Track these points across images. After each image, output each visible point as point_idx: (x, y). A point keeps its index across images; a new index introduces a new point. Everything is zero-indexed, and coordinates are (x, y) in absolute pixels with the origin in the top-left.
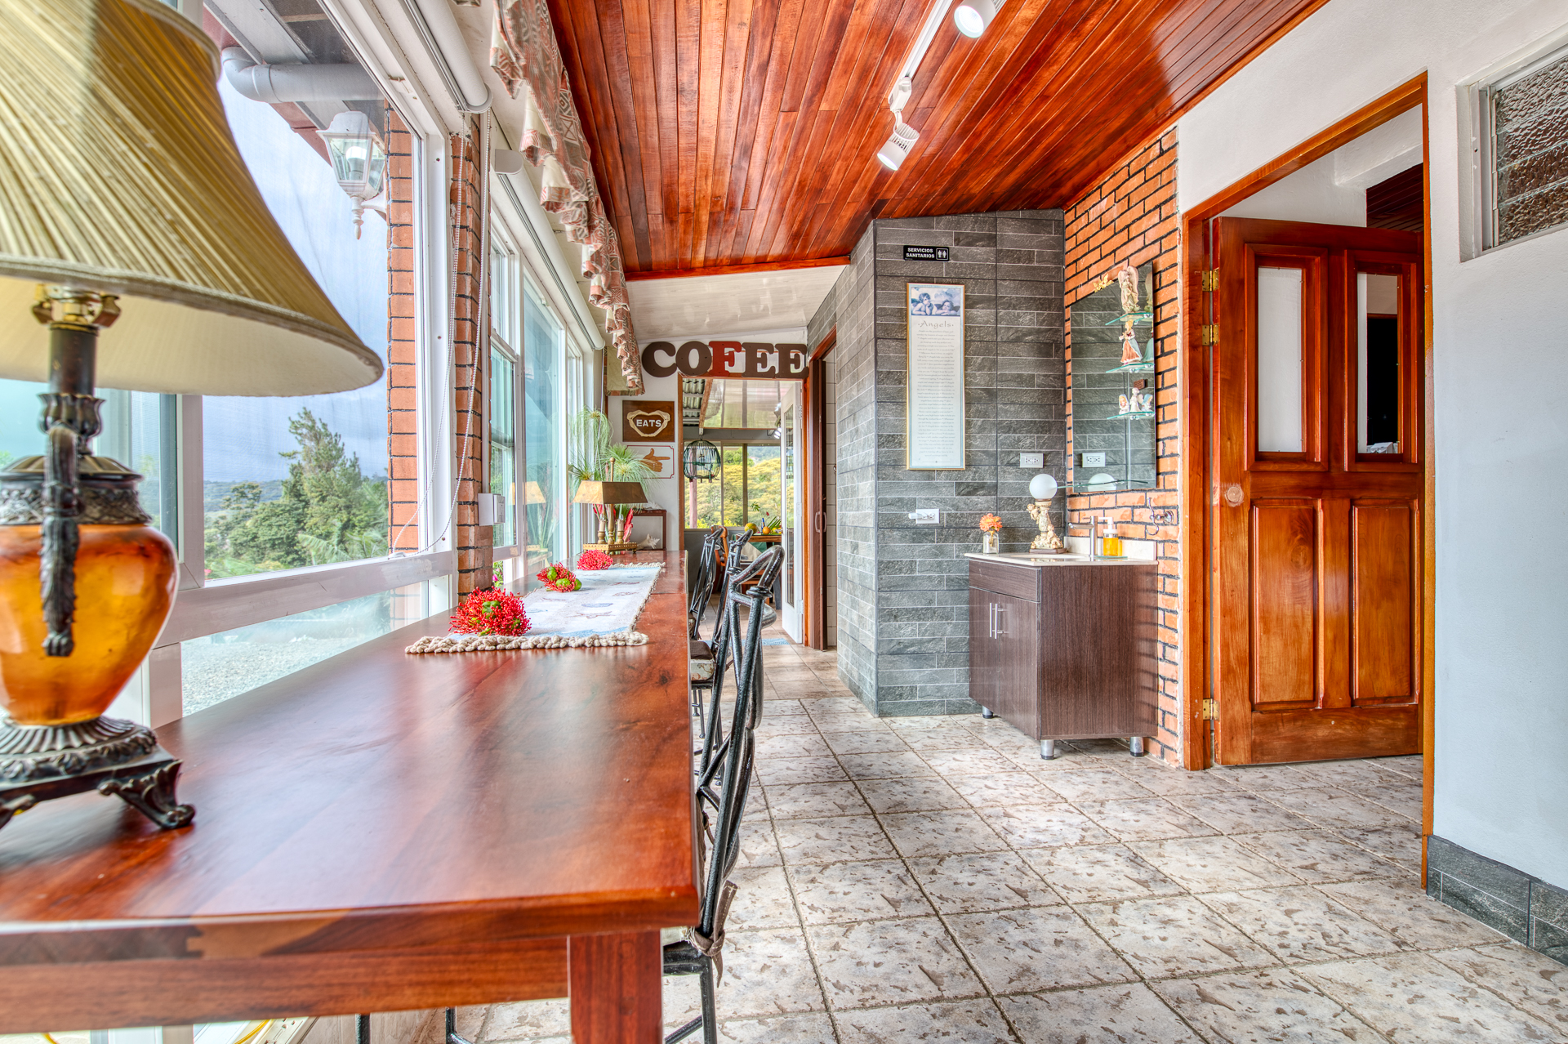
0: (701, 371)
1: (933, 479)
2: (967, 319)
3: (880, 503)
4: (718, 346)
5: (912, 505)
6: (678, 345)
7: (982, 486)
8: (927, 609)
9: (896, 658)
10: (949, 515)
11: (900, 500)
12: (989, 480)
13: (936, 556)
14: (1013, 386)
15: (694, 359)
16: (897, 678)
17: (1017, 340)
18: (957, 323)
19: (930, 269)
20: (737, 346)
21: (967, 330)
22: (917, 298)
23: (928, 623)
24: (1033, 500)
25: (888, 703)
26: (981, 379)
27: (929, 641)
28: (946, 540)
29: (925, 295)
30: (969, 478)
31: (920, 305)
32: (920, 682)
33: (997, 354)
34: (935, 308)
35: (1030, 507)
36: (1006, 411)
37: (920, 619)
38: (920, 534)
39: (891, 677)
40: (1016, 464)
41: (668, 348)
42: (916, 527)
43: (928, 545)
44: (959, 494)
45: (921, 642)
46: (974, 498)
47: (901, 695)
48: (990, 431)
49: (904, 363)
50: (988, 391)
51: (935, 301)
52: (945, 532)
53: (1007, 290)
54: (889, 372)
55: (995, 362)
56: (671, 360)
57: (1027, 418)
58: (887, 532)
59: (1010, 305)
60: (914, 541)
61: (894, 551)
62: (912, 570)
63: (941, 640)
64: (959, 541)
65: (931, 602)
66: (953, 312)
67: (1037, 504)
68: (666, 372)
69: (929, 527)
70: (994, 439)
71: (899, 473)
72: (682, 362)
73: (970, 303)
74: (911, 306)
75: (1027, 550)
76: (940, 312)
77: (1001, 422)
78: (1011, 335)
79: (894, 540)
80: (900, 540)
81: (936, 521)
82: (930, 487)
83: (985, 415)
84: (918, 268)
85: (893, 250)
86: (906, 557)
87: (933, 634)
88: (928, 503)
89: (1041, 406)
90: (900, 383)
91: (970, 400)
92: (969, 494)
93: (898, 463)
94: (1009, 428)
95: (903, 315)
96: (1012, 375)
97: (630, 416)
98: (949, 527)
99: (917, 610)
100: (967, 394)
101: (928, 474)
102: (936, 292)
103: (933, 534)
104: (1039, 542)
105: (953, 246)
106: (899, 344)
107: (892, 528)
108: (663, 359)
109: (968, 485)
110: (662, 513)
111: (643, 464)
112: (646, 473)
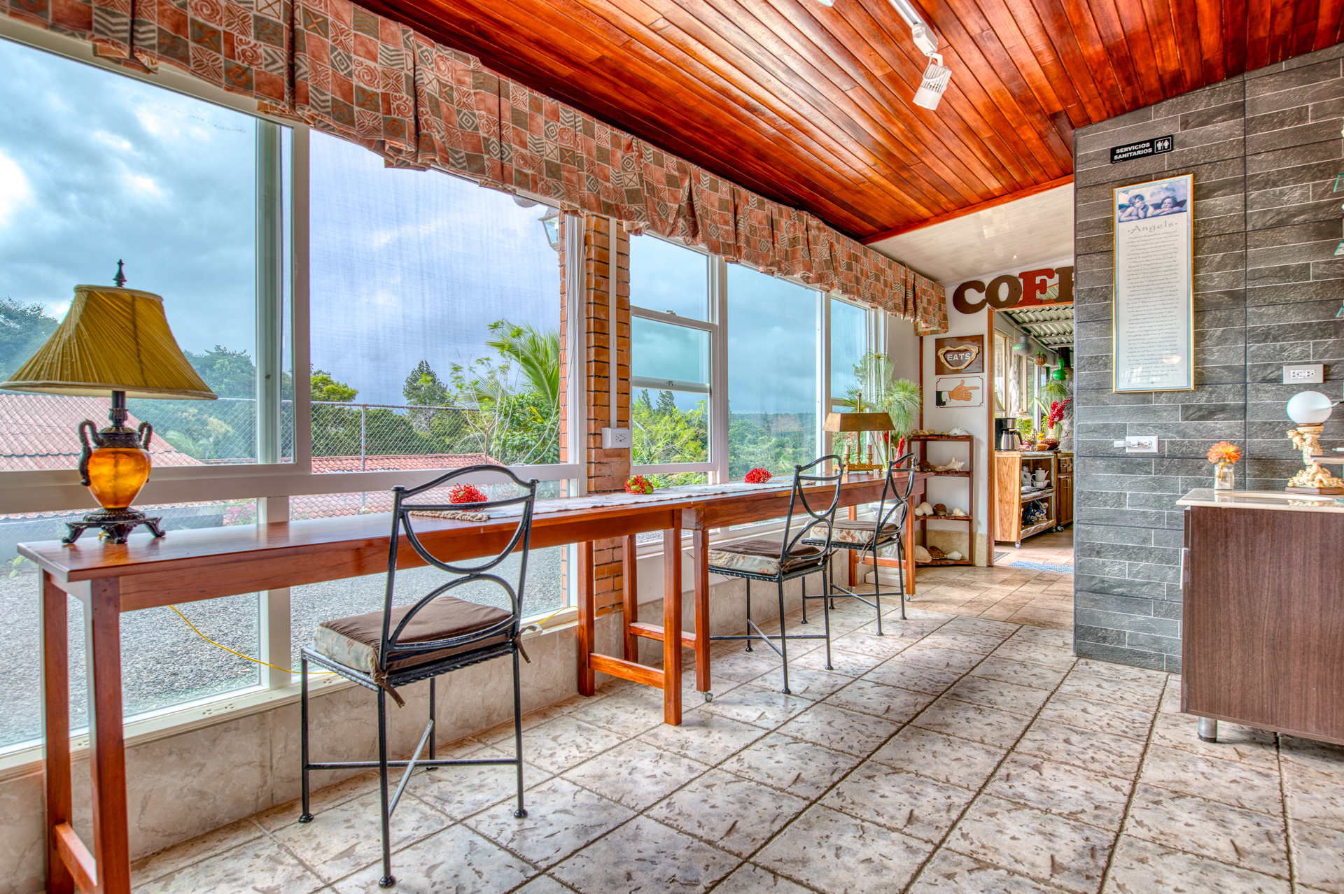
0: (1012, 301)
1: (1150, 402)
2: (1196, 212)
3: (1079, 429)
4: (1028, 276)
5: (1121, 432)
6: (987, 281)
7: (1222, 409)
8: (1141, 548)
9: (1099, 597)
10: (1172, 443)
11: (1105, 426)
12: (1233, 401)
13: (1154, 489)
14: (1273, 283)
15: (1004, 292)
16: (1099, 619)
17: (1280, 224)
18: (1182, 223)
19: (1148, 165)
20: (1049, 273)
21: (1196, 226)
22: (1126, 202)
23: (1142, 564)
24: (1295, 426)
25: (1088, 643)
26: (1219, 281)
27: (1143, 585)
28: (1167, 472)
29: (1136, 197)
30: (1202, 399)
31: (1129, 210)
32: (1130, 628)
33: (1246, 247)
34: (1151, 210)
35: (1290, 434)
36: (1261, 316)
37: (1130, 559)
38: (1131, 463)
39: (1091, 617)
40: (1278, 380)
41: (978, 286)
42: (1127, 456)
43: (1143, 477)
44: (1187, 419)
45: (1131, 584)
46: (1210, 423)
47: (1105, 639)
48: (1236, 342)
49: (1110, 277)
50: (1231, 294)
51: (1149, 200)
52: (1166, 462)
53: (1263, 165)
54: (1092, 290)
55: (1243, 257)
56: (982, 296)
57: (1296, 320)
58: (1087, 460)
59: (1268, 182)
60: (1123, 471)
61: (1095, 482)
62: (1121, 504)
63: (1159, 585)
64: (1187, 473)
65: (1145, 540)
66: (1176, 209)
67: (1300, 430)
68: (976, 308)
69: (1143, 456)
70: (1241, 351)
71: (1105, 397)
72: (992, 298)
73: (1199, 192)
74: (1118, 213)
75: (1281, 488)
76: (1158, 211)
77: (1253, 329)
78: (1269, 219)
79: (1097, 470)
80: (1105, 470)
81: (1154, 449)
82: (1145, 411)
83: (1228, 322)
84: (1130, 168)
85: (1097, 157)
86: (1113, 488)
87: (1149, 577)
88: (1142, 429)
89: (1321, 302)
90: (1106, 299)
91: (1201, 309)
92: (1202, 418)
93: (1102, 386)
94: (1266, 336)
95: (1109, 224)
96: (1271, 270)
97: (941, 352)
98: (1172, 457)
99: (1126, 548)
100: (1196, 300)
101: (1142, 396)
102: (1151, 191)
103: (1149, 464)
104: (1301, 479)
105: (1178, 132)
106: (1104, 257)
107: (1095, 456)
108: (973, 297)
109: (1200, 408)
110: (969, 438)
111: (951, 394)
112: (954, 402)
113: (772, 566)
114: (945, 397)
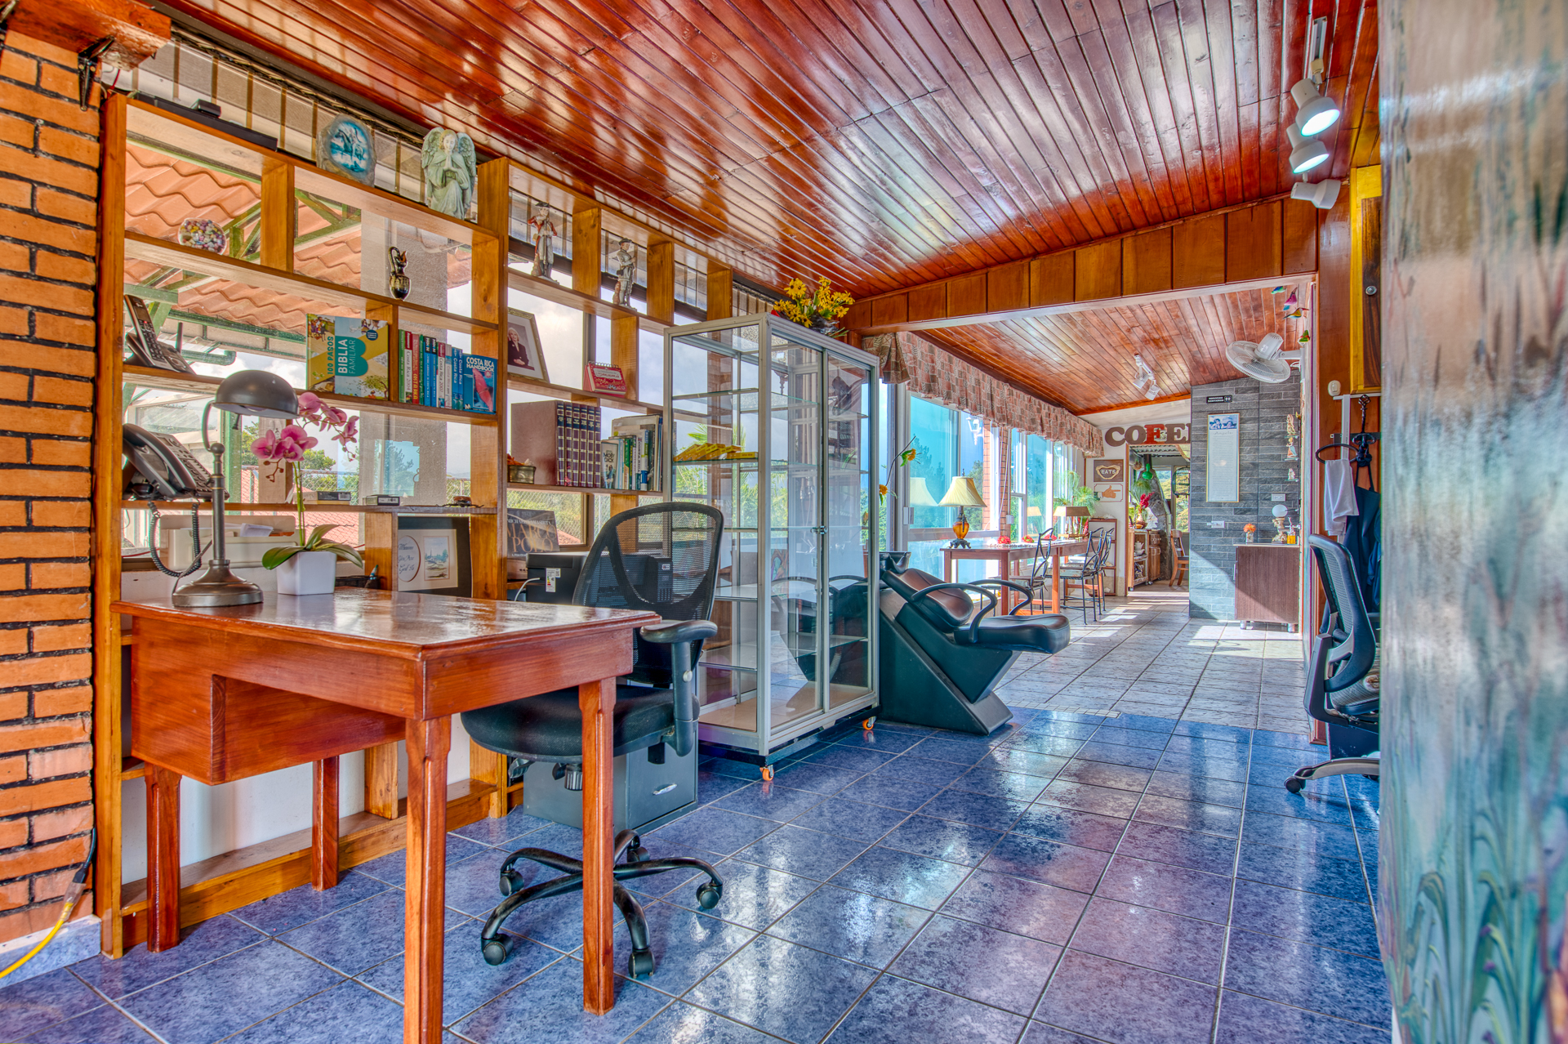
0: (1139, 441)
1: (1221, 507)
2: (1240, 429)
3: (1192, 518)
4: (1150, 428)
5: (1209, 519)
6: (1126, 429)
7: (1249, 510)
9: (1200, 591)
10: (1230, 524)
11: (1203, 516)
12: (1253, 507)
13: (1224, 543)
14: (1268, 461)
15: (1135, 435)
17: (1271, 438)
18: (1235, 432)
19: (1222, 407)
20: (1162, 427)
21: (1240, 434)
22: (1213, 422)
23: (1218, 576)
24: (1274, 518)
25: (1195, 612)
26: (1249, 458)
27: (1218, 584)
28: (1227, 536)
29: (1217, 420)
30: (1241, 506)
31: (1214, 425)
32: (1213, 603)
33: (1259, 446)
34: (1223, 426)
35: (1272, 520)
36: (1264, 473)
37: (1213, 573)
38: (1214, 533)
39: (1197, 600)
40: (1269, 499)
41: (1120, 430)
42: (1212, 530)
43: (1220, 538)
44: (1236, 514)
45: (1213, 584)
46: (1245, 516)
47: (1202, 609)
48: (1254, 483)
49: (1205, 452)
50: (1253, 464)
51: (1222, 422)
52: (1227, 532)
53: (1265, 413)
54: (1198, 457)
55: (1258, 449)
56: (1123, 437)
57: (1276, 476)
58: (1195, 531)
59: (1267, 420)
60: (1210, 536)
61: (1199, 541)
62: (1209, 550)
64: (1236, 537)
65: (1219, 565)
66: (1233, 427)
67: (1277, 519)
68: (1119, 443)
69: (1218, 529)
70: (1256, 487)
71: (1203, 504)
72: (1129, 438)
73: (1242, 421)
74: (1210, 425)
75: (1270, 542)
76: (1226, 427)
77: (1261, 479)
78: (1267, 435)
79: (1200, 535)
80: (1203, 536)
81: (1223, 527)
82: (1219, 511)
83: (1252, 475)
84: (1215, 407)
85: (1201, 399)
86: (1206, 543)
87: (1220, 581)
88: (1218, 518)
90: (1204, 461)
91: (1242, 469)
92: (1241, 514)
93: (1202, 499)
94: (1265, 482)
95: (1205, 429)
96: (1267, 456)
97: (1098, 469)
98: (1230, 529)
99: (1211, 569)
100: (1240, 466)
101: (1219, 504)
102: (1223, 418)
103: (1221, 533)
104: (1277, 538)
105: (1234, 394)
106: (1204, 443)
107: (1199, 530)
108: (1117, 436)
109: (1241, 510)
110: (1115, 520)
111: (1104, 494)
112: (1105, 499)
113: (1079, 573)
114: (1100, 495)
